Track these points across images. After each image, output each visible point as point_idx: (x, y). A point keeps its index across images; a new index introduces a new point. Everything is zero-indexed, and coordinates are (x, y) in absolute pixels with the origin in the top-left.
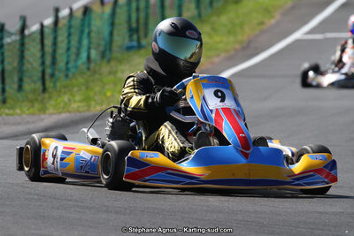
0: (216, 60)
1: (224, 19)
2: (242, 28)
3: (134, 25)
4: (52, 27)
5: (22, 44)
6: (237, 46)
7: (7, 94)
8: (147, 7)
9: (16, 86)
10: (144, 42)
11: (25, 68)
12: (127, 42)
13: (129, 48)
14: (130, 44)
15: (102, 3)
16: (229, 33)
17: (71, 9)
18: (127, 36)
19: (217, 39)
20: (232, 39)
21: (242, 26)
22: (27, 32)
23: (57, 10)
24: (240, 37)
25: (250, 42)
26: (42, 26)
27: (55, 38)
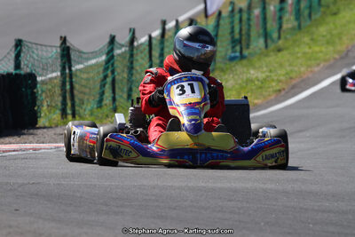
0: (316, 69)
1: (323, 30)
2: (340, 38)
3: (237, 36)
4: (159, 38)
5: (132, 56)
6: (337, 56)
7: (117, 103)
8: (249, 19)
9: (125, 96)
10: (246, 53)
11: (134, 78)
12: (230, 53)
13: (232, 59)
14: (233, 55)
15: (206, 16)
16: (328, 43)
17: (177, 21)
18: (230, 47)
19: (317, 49)
20: (331, 48)
21: (340, 36)
22: (135, 44)
23: (164, 23)
24: (339, 48)
25: (348, 51)
26: (150, 37)
27: (162, 49)
